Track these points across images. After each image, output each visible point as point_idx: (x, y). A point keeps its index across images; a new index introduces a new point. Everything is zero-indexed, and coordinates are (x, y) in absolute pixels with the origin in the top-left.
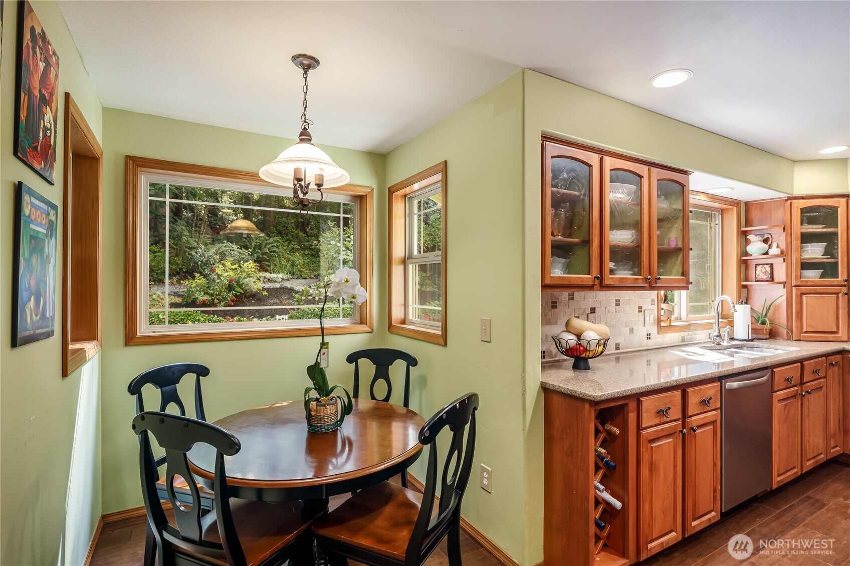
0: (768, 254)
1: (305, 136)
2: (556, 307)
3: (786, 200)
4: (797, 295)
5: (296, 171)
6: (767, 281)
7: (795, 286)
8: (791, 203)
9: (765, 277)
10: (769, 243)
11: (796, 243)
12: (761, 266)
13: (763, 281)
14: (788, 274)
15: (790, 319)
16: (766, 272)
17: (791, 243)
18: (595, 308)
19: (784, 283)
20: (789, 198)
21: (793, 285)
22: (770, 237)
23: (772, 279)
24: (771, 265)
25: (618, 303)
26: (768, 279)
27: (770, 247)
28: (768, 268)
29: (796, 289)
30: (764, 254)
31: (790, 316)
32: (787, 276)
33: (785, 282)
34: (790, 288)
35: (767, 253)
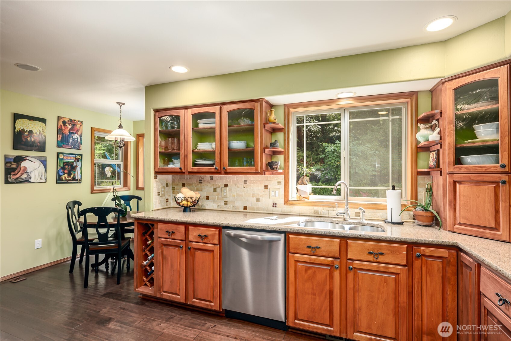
1: (120, 126)
2: (202, 183)
3: (443, 83)
4: (450, 183)
5: (115, 138)
11: (449, 127)
12: (432, 153)
15: (446, 208)
16: (433, 159)
17: (446, 127)
18: (227, 185)
21: (447, 172)
22: (437, 123)
25: (246, 182)
29: (449, 176)
31: (446, 205)
33: (442, 169)
34: (445, 175)
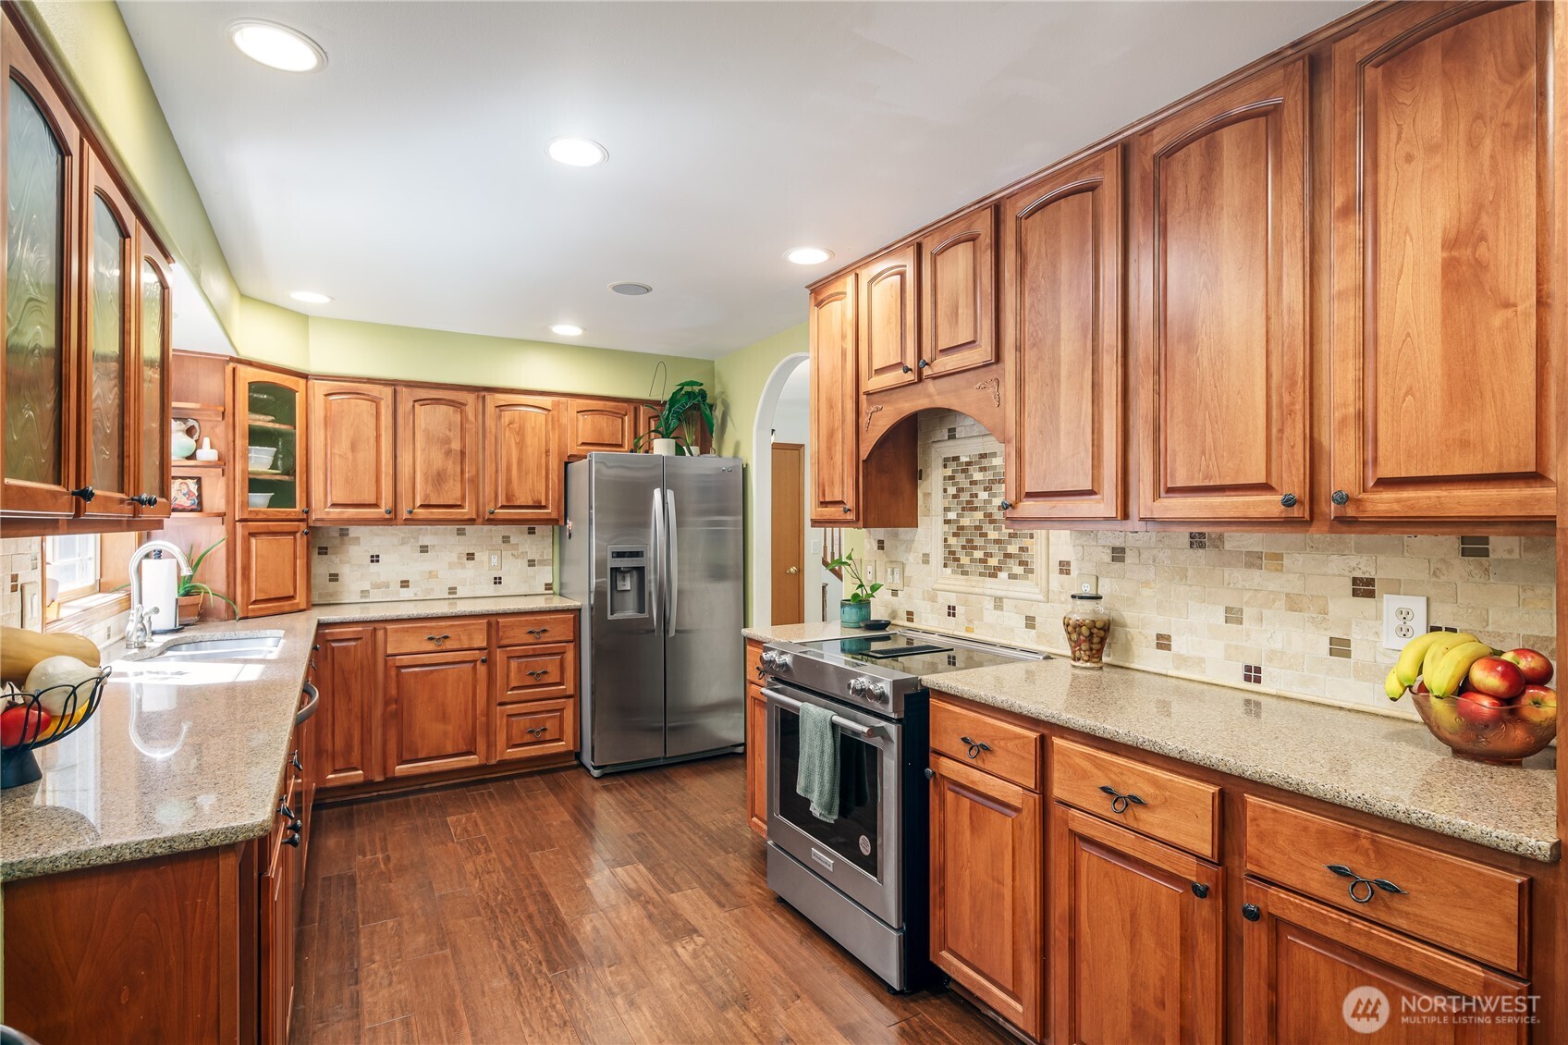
0: (195, 459)
3: (228, 362)
4: (243, 537)
6: (192, 511)
7: (241, 521)
8: (234, 369)
9: (187, 503)
10: (196, 437)
11: (241, 441)
12: (180, 481)
13: (184, 510)
14: (230, 500)
15: (232, 581)
16: (189, 494)
17: (234, 441)
19: (222, 515)
20: (232, 359)
21: (237, 519)
22: (197, 427)
23: (199, 507)
24: (199, 481)
26: (194, 507)
27: (199, 444)
28: (193, 486)
29: (243, 526)
30: (188, 458)
31: (232, 576)
32: (228, 502)
33: (225, 514)
34: (232, 524)
35: (192, 457)
